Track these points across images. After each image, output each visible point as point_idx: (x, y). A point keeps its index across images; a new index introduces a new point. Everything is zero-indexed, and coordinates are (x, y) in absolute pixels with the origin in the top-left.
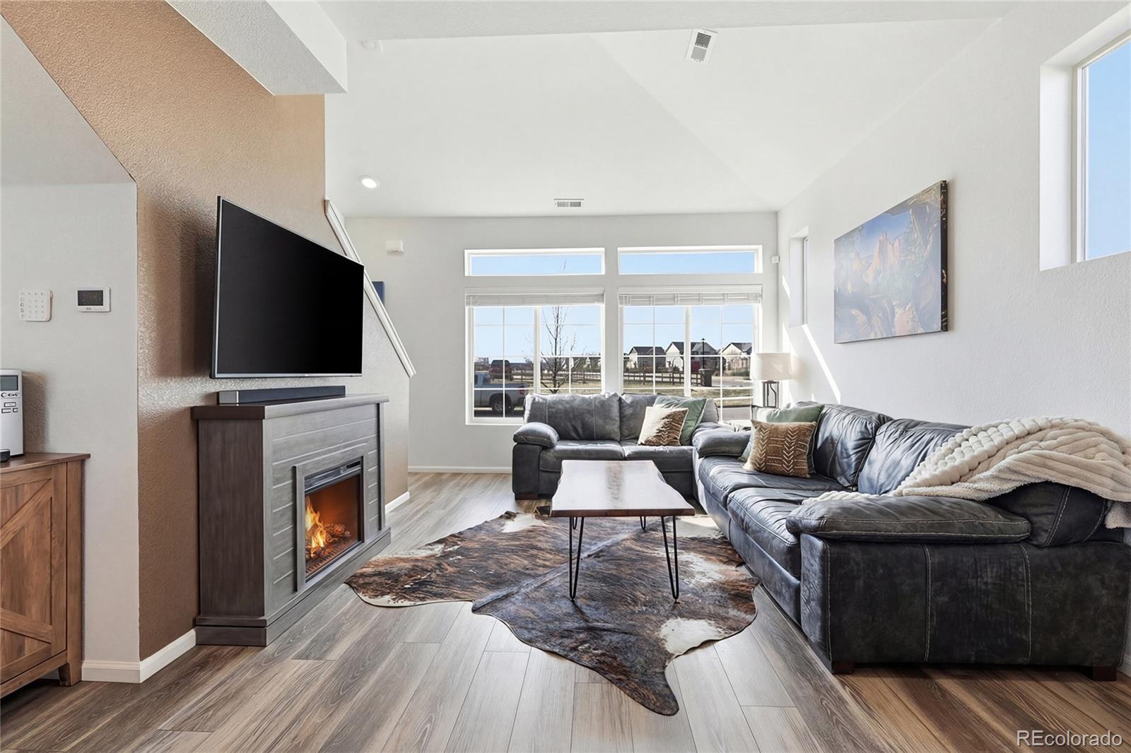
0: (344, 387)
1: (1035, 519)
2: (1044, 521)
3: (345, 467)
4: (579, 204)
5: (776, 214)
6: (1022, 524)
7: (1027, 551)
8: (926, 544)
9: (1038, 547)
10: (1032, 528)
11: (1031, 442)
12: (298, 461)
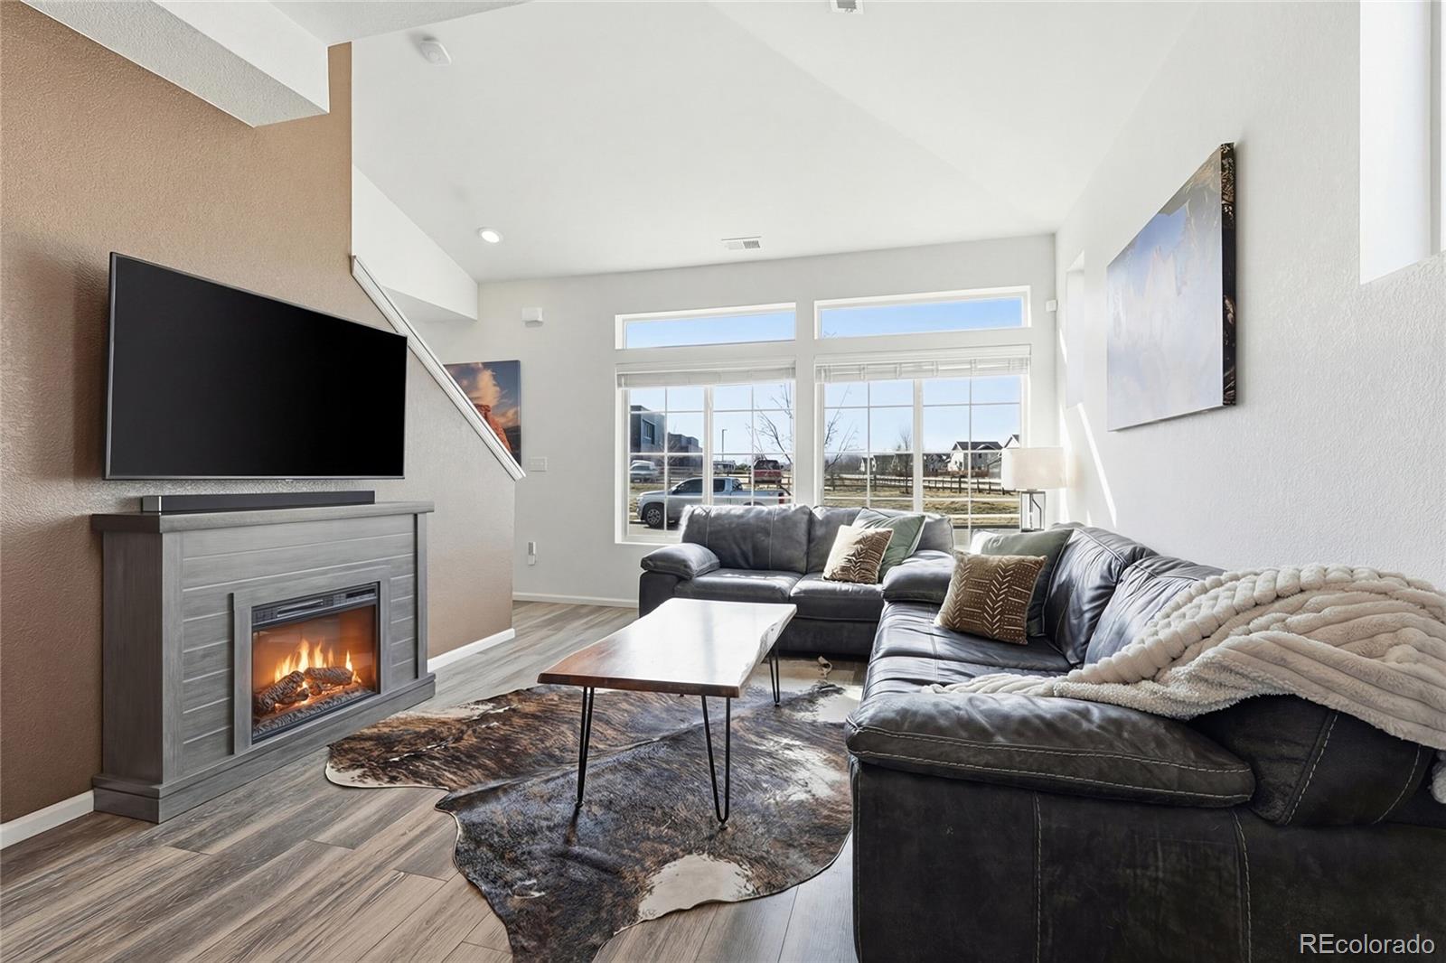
0: (373, 492)
1: (1263, 765)
2: (1283, 774)
3: (344, 595)
4: (756, 244)
5: (1052, 236)
6: (1236, 774)
7: (1243, 831)
8: (1038, 791)
9: (1271, 823)
10: (1258, 786)
11: (1274, 615)
12: (242, 586)
